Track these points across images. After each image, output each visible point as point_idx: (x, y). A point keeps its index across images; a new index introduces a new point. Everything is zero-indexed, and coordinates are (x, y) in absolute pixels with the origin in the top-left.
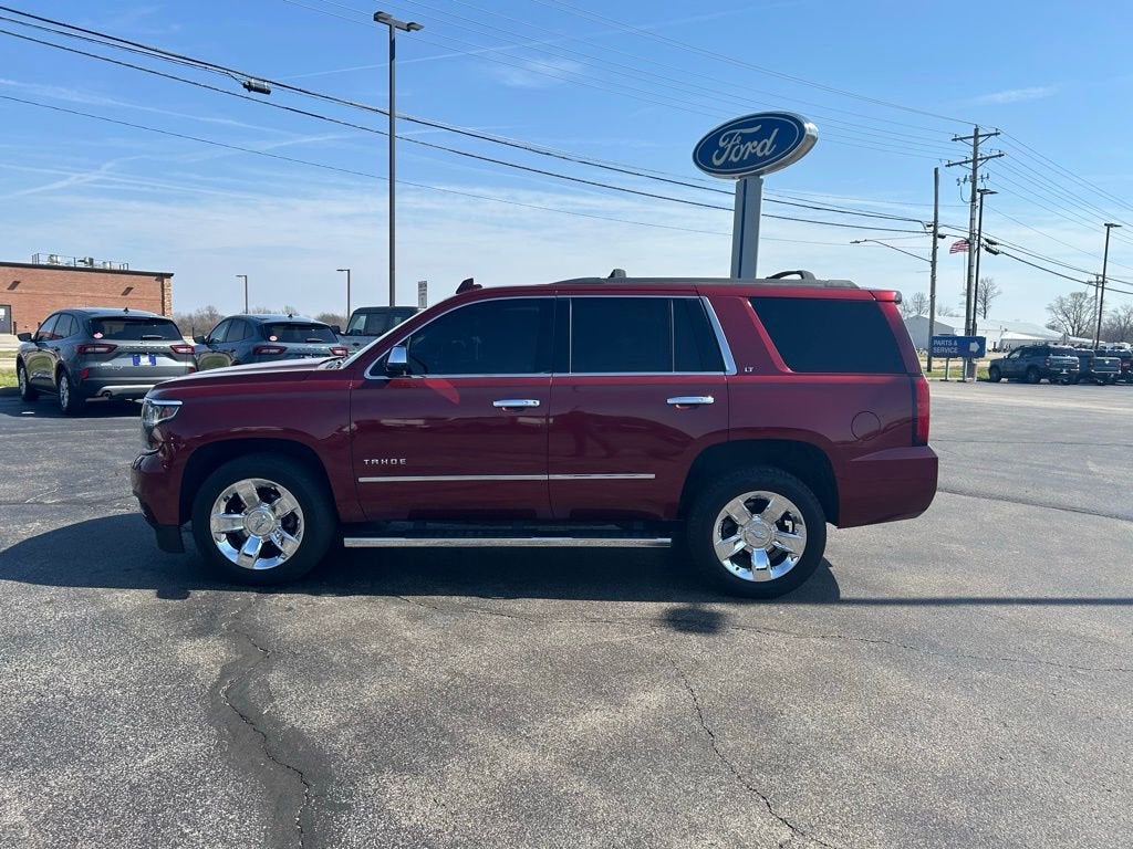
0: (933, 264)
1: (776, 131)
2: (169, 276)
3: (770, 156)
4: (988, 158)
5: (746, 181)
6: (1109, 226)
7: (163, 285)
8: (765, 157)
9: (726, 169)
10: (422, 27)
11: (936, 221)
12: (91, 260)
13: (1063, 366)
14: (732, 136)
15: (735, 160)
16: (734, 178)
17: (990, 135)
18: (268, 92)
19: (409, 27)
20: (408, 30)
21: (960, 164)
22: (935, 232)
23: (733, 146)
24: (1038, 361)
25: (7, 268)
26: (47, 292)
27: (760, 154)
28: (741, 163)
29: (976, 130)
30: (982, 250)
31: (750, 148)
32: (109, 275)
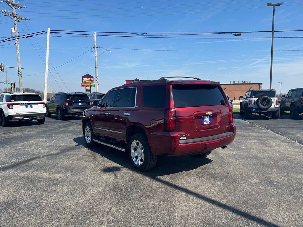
2: (261, 84)
7: (259, 87)
10: (283, 3)
12: (244, 81)
18: (241, 35)
19: (279, 5)
20: (280, 5)
25: (224, 85)
26: (232, 90)
32: (246, 85)
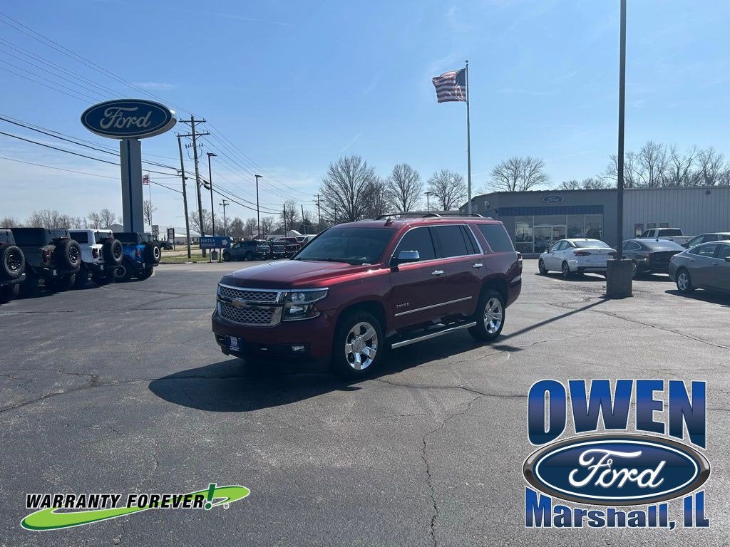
0: (184, 194)
1: (150, 113)
3: (147, 128)
4: (201, 135)
5: (128, 142)
6: (257, 176)
8: (142, 128)
9: (111, 132)
11: (183, 169)
13: (263, 251)
14: (115, 111)
15: (119, 127)
16: (118, 138)
17: (200, 122)
21: (185, 136)
22: (183, 175)
23: (117, 118)
24: (252, 248)
27: (138, 125)
28: (124, 129)
29: (192, 118)
30: (203, 186)
31: (131, 121)
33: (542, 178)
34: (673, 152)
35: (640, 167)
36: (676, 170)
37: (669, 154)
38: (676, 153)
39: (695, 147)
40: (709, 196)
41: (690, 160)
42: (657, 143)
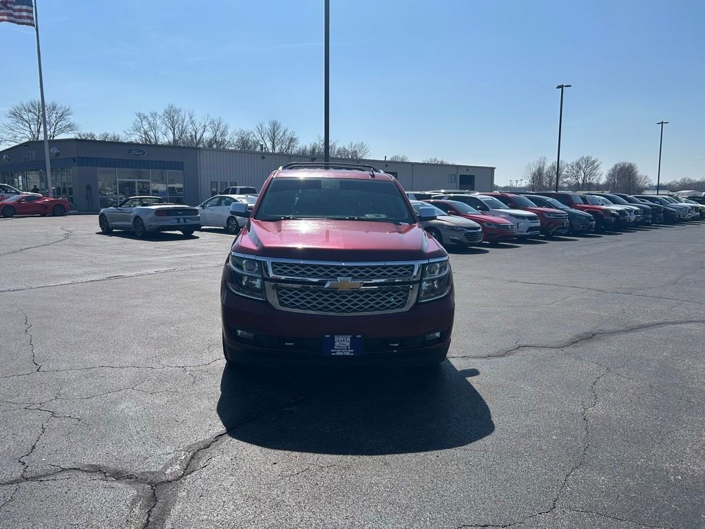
33: (70, 127)
34: (191, 118)
35: (164, 127)
36: (194, 133)
37: (187, 119)
38: (193, 118)
39: (208, 115)
40: (264, 160)
41: (205, 126)
42: (177, 107)
